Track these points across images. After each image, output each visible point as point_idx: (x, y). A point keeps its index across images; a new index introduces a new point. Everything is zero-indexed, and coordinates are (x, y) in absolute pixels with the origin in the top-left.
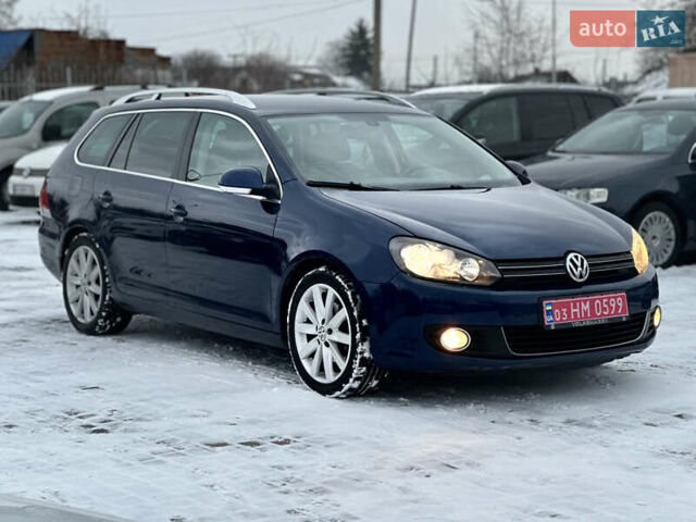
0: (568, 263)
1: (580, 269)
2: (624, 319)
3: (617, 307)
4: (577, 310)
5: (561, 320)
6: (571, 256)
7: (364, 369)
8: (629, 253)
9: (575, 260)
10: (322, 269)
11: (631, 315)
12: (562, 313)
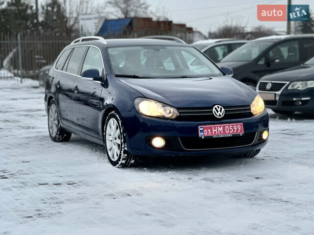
0: (214, 109)
1: (219, 112)
2: (241, 135)
3: (238, 129)
4: (216, 130)
5: (208, 134)
6: (216, 106)
7: (126, 155)
8: (249, 106)
9: (217, 108)
10: (113, 112)
11: (245, 133)
12: (208, 131)
